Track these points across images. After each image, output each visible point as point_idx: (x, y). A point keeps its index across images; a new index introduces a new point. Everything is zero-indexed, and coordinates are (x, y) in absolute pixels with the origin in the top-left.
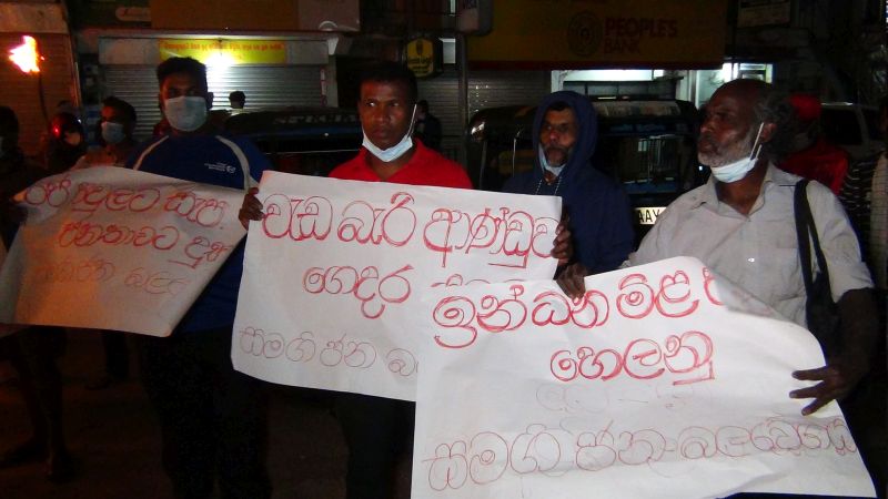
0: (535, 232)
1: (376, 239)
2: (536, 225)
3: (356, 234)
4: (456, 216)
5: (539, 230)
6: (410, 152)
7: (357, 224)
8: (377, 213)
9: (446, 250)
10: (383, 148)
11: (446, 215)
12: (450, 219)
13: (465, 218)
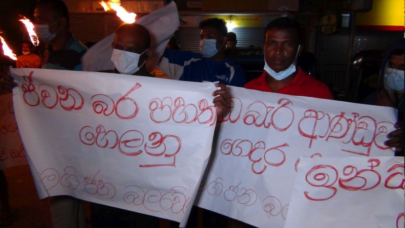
0: (377, 132)
1: (266, 125)
2: (379, 126)
3: (254, 121)
4: (320, 115)
5: (381, 130)
6: (294, 75)
7: (256, 115)
8: (269, 109)
9: (313, 137)
10: (277, 71)
11: (313, 114)
12: (316, 117)
13: (326, 116)
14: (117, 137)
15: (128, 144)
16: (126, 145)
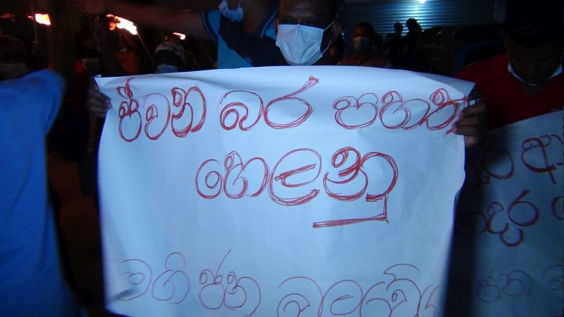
4: (545, 141)
9: (550, 169)
11: (535, 143)
12: (541, 144)
13: (554, 139)
14: (267, 170)
15: (289, 180)
16: (284, 184)
